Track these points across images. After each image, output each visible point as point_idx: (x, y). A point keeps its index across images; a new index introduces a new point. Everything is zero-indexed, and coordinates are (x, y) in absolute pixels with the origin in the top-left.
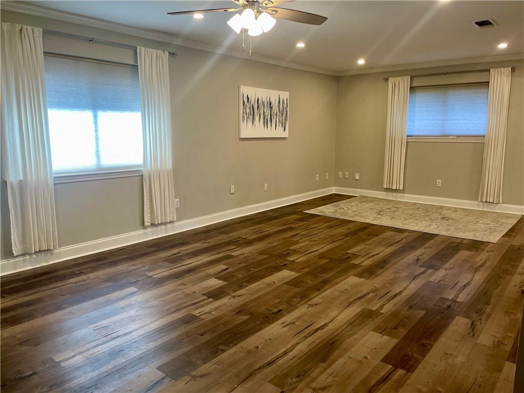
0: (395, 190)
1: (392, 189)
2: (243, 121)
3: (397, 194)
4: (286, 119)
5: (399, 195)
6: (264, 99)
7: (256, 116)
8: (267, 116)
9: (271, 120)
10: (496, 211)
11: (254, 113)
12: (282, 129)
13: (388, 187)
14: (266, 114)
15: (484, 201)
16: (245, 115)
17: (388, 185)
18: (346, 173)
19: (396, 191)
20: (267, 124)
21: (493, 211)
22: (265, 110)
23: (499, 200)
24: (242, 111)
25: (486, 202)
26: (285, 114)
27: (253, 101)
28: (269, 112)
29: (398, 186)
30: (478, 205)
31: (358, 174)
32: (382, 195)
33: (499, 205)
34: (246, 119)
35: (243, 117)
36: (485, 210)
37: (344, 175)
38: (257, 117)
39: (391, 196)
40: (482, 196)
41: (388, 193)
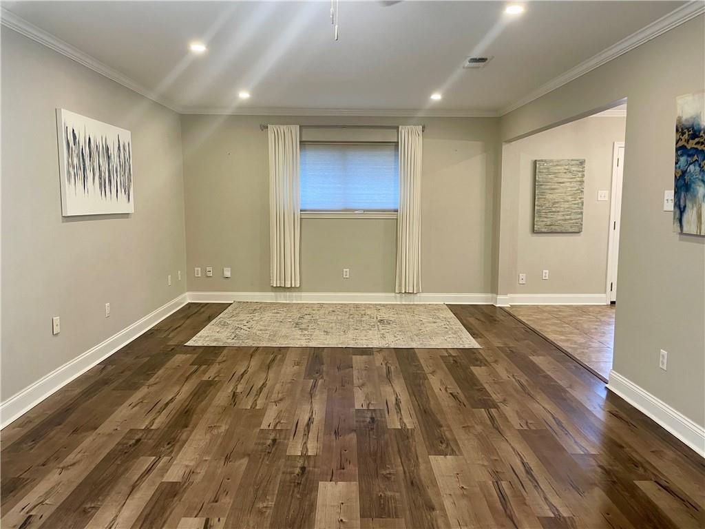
0: (288, 288)
1: (285, 287)
2: (69, 180)
3: (291, 294)
4: (130, 180)
5: (294, 294)
6: (99, 140)
7: (88, 171)
8: (105, 173)
9: (110, 181)
10: (416, 303)
11: (84, 165)
12: (125, 197)
13: (278, 285)
14: (103, 169)
15: (403, 292)
16: (71, 169)
17: (278, 282)
18: (208, 269)
19: (291, 289)
20: (105, 188)
21: (412, 303)
22: (101, 161)
23: (418, 289)
24: (66, 162)
25: (405, 292)
26: (127, 171)
27: (82, 143)
28: (107, 166)
29: (293, 282)
30: (396, 297)
31: (229, 269)
32: (269, 297)
33: (418, 295)
34: (73, 177)
35: (69, 172)
36: (404, 303)
37: (204, 271)
38: (89, 174)
39: (283, 298)
40: (400, 285)
41: (278, 294)
